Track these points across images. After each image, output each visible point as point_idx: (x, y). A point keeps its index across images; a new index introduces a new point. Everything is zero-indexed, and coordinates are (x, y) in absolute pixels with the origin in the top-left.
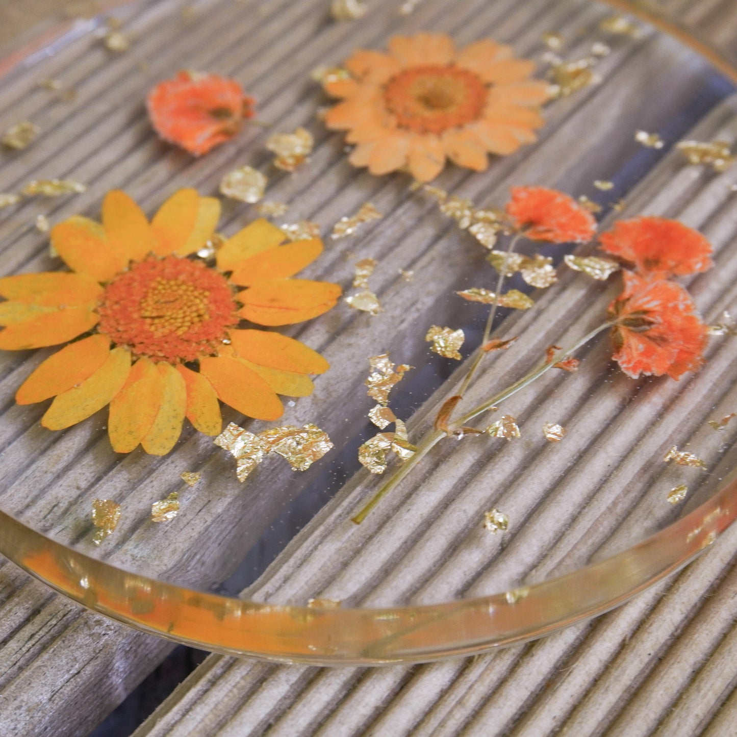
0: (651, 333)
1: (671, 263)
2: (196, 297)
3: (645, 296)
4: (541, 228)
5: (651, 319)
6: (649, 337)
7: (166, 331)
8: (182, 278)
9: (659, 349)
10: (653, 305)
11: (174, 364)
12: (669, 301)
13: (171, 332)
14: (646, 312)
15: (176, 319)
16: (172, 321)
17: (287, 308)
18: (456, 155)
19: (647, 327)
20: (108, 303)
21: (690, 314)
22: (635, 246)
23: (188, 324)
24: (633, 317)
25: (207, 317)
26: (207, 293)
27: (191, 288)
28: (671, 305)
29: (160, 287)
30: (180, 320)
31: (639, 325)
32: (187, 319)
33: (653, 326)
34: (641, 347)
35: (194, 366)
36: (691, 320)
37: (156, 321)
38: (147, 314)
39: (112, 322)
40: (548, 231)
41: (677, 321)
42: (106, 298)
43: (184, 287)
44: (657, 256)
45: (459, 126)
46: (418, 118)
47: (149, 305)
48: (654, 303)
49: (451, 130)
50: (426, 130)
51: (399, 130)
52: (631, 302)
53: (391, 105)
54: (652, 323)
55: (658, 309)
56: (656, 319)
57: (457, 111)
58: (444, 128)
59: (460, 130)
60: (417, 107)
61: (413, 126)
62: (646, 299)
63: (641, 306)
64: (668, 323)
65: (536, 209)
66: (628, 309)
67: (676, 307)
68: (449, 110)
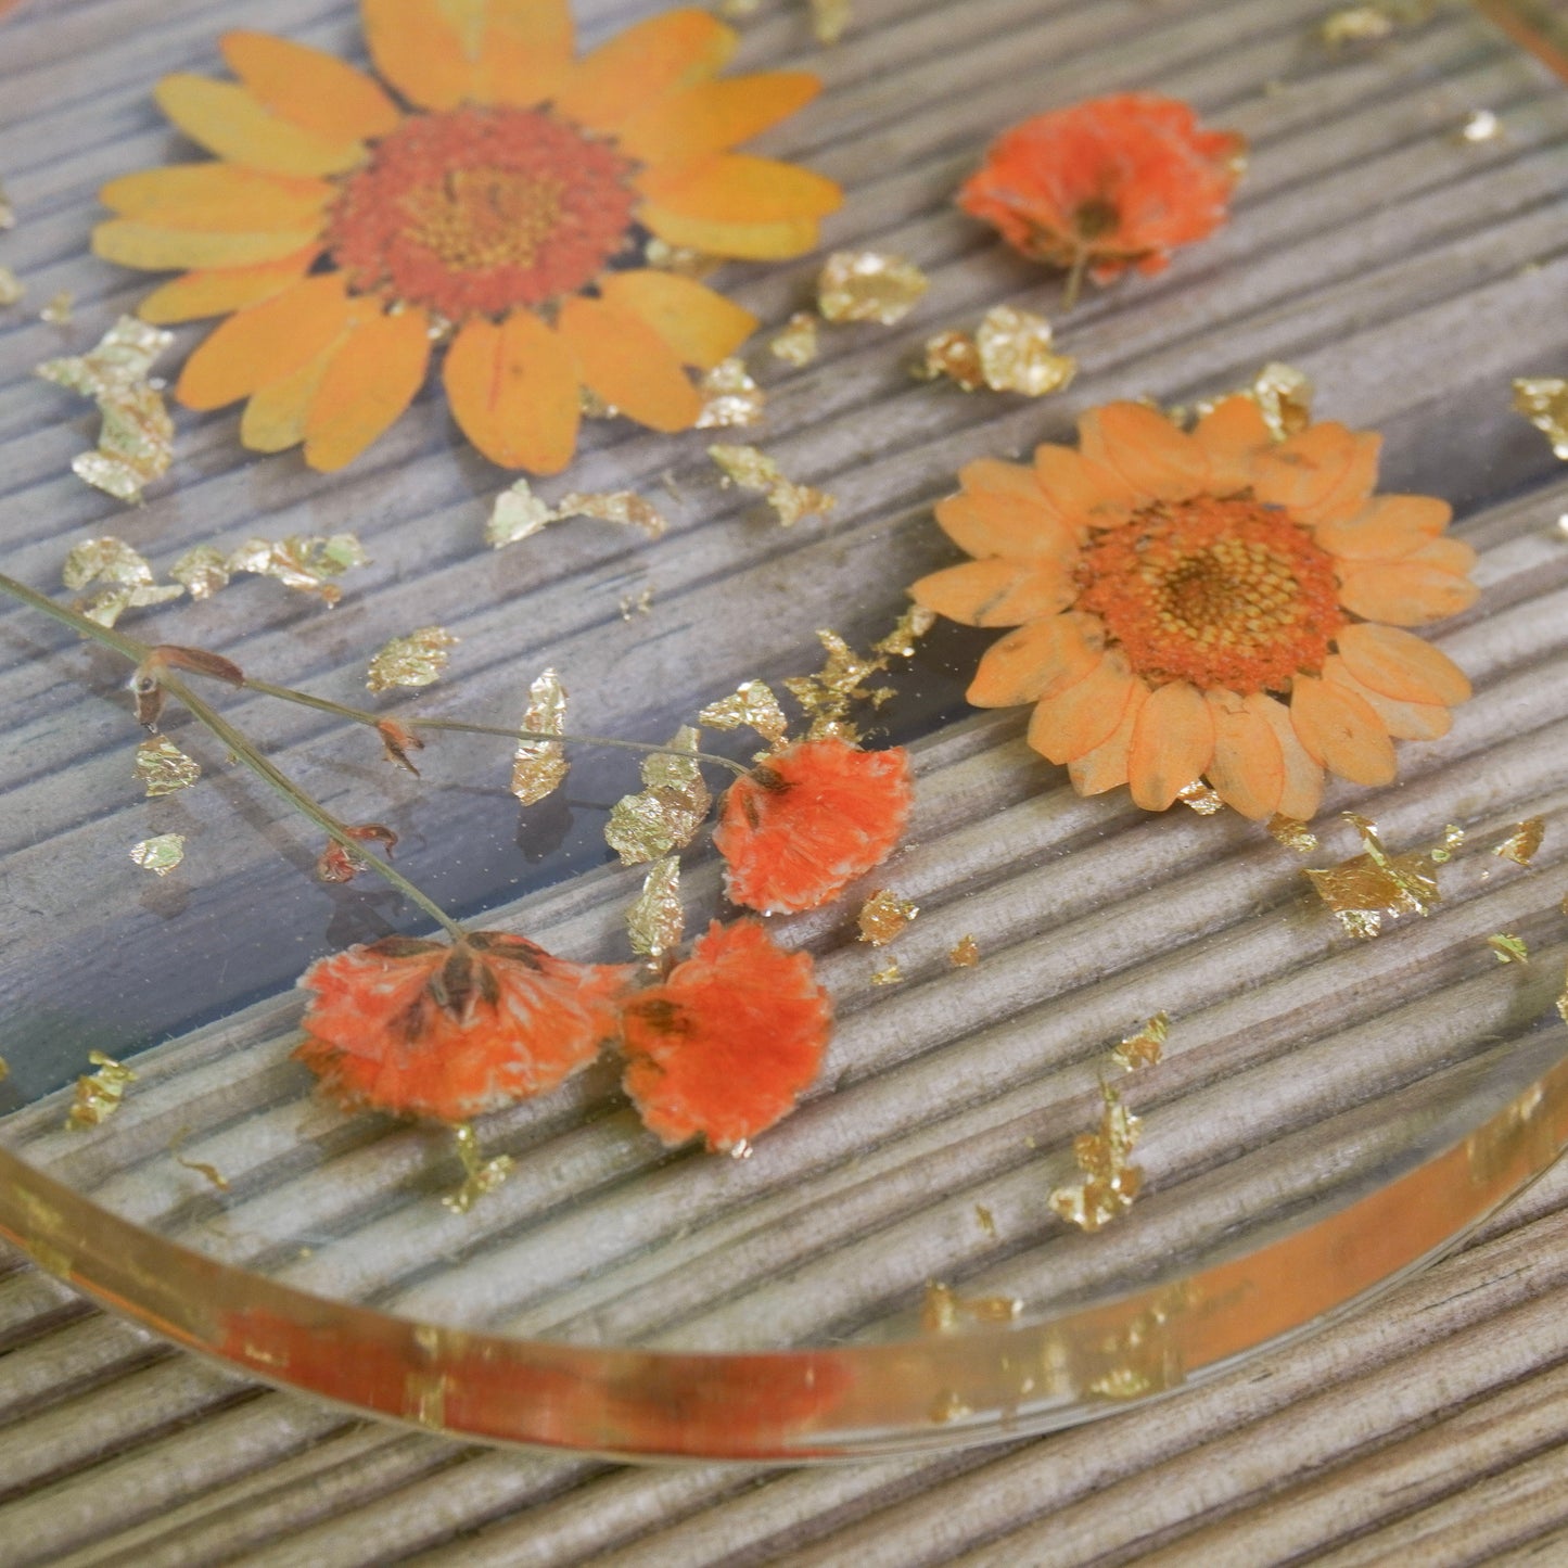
0: (429, 1009)
1: (663, 1054)
2: (514, 247)
3: (541, 995)
4: (760, 804)
5: (470, 1009)
6: (417, 1005)
7: (412, 211)
8: (570, 220)
9: (378, 1023)
10: (515, 1011)
11: (324, 235)
12: (532, 1045)
13: (410, 219)
14: (492, 999)
15: (447, 221)
16: (441, 217)
17: (495, 393)
18: (1017, 646)
19: (444, 1000)
21: (490, 1083)
22: (720, 987)
23: (434, 243)
24: (476, 972)
25: (455, 267)
26: (527, 263)
27: (539, 238)
28: (518, 1046)
29: (537, 189)
30: (444, 228)
32: (449, 240)
33: (451, 1015)
34: (387, 989)
35: (322, 264)
36: (476, 1084)
37: (440, 194)
38: (458, 179)
40: (753, 818)
41: (469, 1060)
42: (500, 115)
43: (541, 225)
44: (687, 1029)
45: (1111, 643)
46: (1128, 563)
47: (485, 178)
48: (523, 1015)
49: (1095, 628)
50: (1085, 581)
51: (1082, 533)
52: (527, 971)
53: (1169, 512)
54: (459, 1007)
55: (507, 1022)
56: (472, 1017)
57: (1165, 633)
58: (1102, 616)
59: (1099, 644)
60: (1175, 556)
61: (1101, 558)
62: (534, 998)
63: (510, 986)
64: (464, 1042)
65: (829, 795)
66: (500, 966)
67: (512, 1056)
68: (1167, 616)
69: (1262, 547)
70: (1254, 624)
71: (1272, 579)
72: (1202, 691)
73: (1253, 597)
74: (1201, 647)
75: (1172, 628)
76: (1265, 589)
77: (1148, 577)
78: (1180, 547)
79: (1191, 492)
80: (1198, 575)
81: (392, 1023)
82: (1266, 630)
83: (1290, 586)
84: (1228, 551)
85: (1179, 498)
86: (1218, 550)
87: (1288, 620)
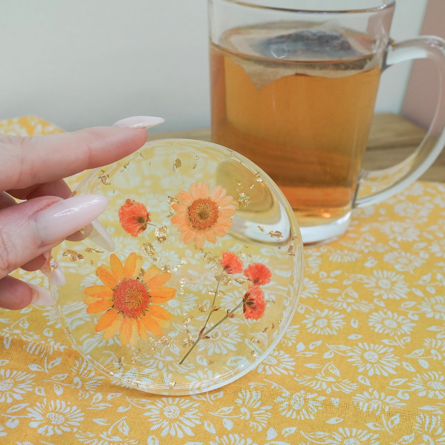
0: (253, 306)
1: (261, 282)
2: (138, 295)
3: (253, 294)
4: (229, 269)
5: (254, 302)
6: (252, 308)
7: (131, 307)
8: (134, 287)
9: (254, 311)
10: (254, 297)
12: (259, 295)
13: (133, 308)
14: (253, 300)
15: (134, 303)
16: (133, 304)
17: (162, 297)
20: (115, 297)
22: (253, 275)
23: (137, 305)
24: (249, 301)
25: (142, 302)
26: (141, 293)
27: (137, 291)
28: (259, 297)
29: (129, 291)
30: (135, 303)
31: (251, 304)
32: (137, 303)
33: (254, 304)
34: (250, 311)
37: (129, 304)
38: (126, 301)
39: (117, 305)
40: (231, 270)
41: (260, 302)
42: (115, 296)
43: (135, 291)
44: (258, 279)
45: (210, 227)
46: (198, 223)
47: (126, 298)
48: (255, 296)
49: (207, 228)
50: (200, 229)
51: (193, 228)
52: (249, 296)
53: (191, 217)
54: (253, 303)
55: (256, 298)
56: (255, 302)
57: (210, 220)
58: (206, 227)
59: (210, 228)
60: (198, 218)
61: (197, 227)
62: (253, 295)
63: (252, 297)
64: (258, 303)
65: (228, 261)
66: (248, 298)
67: (260, 298)
68: (207, 220)
69: (197, 207)
70: (209, 210)
71: (202, 207)
72: (218, 217)
73: (205, 209)
74: (212, 216)
75: (209, 219)
76: (204, 207)
77: (201, 221)
78: (197, 217)
79: (188, 214)
80: (201, 215)
81: (254, 310)
82: (210, 208)
83: (204, 204)
84: (198, 211)
85: (189, 216)
86: (197, 212)
87: (209, 205)
